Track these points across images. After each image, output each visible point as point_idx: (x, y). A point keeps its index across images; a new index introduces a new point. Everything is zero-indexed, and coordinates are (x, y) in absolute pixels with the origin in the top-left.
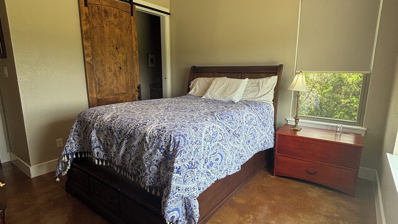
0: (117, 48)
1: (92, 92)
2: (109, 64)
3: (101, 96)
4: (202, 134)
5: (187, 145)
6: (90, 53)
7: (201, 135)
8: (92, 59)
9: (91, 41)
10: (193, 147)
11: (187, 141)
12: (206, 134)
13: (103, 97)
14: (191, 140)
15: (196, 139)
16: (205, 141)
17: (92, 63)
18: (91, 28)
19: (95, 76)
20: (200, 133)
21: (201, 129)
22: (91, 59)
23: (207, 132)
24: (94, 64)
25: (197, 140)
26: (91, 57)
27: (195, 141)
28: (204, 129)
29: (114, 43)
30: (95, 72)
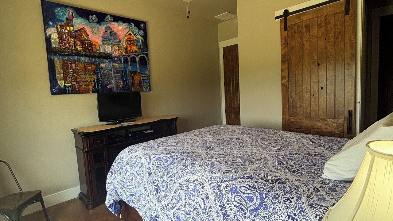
0: (319, 64)
1: (285, 113)
2: (306, 84)
3: (295, 118)
4: (182, 177)
5: (164, 170)
6: (286, 75)
7: (180, 177)
8: (288, 81)
9: (288, 63)
10: (166, 176)
11: (168, 168)
12: (186, 181)
13: (296, 120)
14: (170, 171)
15: (174, 174)
16: (179, 186)
17: (287, 85)
18: (289, 50)
19: (290, 97)
20: (182, 175)
21: (187, 173)
22: (286, 81)
23: (188, 181)
24: (289, 85)
25: (174, 176)
26: (287, 79)
27: (171, 175)
28: (189, 176)
29: (314, 60)
30: (290, 94)
